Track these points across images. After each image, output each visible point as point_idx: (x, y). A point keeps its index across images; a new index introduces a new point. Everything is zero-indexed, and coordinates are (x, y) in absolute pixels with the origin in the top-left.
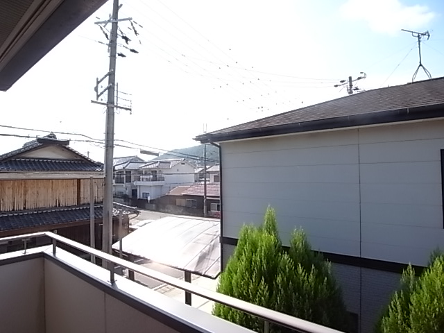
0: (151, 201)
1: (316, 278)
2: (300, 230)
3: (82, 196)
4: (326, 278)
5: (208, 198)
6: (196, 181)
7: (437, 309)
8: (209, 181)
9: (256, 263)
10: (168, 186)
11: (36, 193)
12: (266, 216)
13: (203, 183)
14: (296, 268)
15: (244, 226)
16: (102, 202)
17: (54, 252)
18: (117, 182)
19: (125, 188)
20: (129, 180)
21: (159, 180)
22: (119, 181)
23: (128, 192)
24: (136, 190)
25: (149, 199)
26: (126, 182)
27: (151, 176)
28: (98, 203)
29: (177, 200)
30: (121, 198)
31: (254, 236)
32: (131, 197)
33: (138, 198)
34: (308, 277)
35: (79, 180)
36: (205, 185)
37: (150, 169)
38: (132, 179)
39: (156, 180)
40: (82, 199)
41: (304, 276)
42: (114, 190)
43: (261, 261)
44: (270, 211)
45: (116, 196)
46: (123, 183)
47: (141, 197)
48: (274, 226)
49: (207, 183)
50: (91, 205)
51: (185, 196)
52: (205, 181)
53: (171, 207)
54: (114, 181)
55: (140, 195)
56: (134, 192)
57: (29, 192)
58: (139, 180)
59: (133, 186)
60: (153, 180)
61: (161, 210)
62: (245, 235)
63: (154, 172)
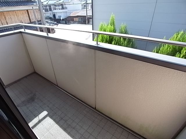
0: (62, 19)
1: (128, 43)
2: (124, 24)
3: (31, 18)
4: (131, 43)
5: (88, 17)
6: (82, 9)
7: (168, 51)
8: (88, 8)
9: (105, 38)
10: (70, 11)
11: (10, 18)
12: (111, 18)
13: (85, 9)
14: (120, 39)
15: (101, 23)
16: (41, 21)
17: (25, 31)
18: (45, 11)
19: (49, 14)
20: (51, 10)
21: (65, 9)
22: (46, 10)
23: (51, 16)
24: (55, 15)
25: (61, 18)
26: (50, 11)
27: (61, 7)
28: (39, 21)
29: (74, 18)
30: (49, 19)
31: (105, 27)
32: (53, 18)
33: (57, 18)
34: (124, 42)
35: (27, 10)
36: (87, 10)
37: (60, 3)
38: (52, 9)
39: (63, 9)
40: (31, 20)
41: (123, 42)
42: (45, 15)
43: (107, 37)
44: (112, 16)
45: (46, 18)
46: (48, 11)
47: (58, 18)
48: (114, 23)
49: (88, 9)
50: (36, 22)
51: (78, 16)
52: (87, 8)
53: (72, 22)
54: (44, 11)
55: (57, 17)
56: (54, 16)
57: (7, 17)
58: (56, 9)
59: (53, 13)
60: (62, 9)
61: (68, 23)
62: (101, 27)
63: (62, 5)
